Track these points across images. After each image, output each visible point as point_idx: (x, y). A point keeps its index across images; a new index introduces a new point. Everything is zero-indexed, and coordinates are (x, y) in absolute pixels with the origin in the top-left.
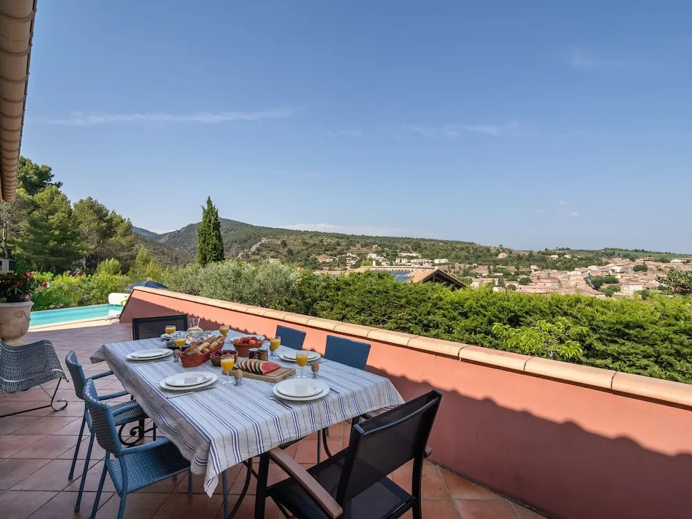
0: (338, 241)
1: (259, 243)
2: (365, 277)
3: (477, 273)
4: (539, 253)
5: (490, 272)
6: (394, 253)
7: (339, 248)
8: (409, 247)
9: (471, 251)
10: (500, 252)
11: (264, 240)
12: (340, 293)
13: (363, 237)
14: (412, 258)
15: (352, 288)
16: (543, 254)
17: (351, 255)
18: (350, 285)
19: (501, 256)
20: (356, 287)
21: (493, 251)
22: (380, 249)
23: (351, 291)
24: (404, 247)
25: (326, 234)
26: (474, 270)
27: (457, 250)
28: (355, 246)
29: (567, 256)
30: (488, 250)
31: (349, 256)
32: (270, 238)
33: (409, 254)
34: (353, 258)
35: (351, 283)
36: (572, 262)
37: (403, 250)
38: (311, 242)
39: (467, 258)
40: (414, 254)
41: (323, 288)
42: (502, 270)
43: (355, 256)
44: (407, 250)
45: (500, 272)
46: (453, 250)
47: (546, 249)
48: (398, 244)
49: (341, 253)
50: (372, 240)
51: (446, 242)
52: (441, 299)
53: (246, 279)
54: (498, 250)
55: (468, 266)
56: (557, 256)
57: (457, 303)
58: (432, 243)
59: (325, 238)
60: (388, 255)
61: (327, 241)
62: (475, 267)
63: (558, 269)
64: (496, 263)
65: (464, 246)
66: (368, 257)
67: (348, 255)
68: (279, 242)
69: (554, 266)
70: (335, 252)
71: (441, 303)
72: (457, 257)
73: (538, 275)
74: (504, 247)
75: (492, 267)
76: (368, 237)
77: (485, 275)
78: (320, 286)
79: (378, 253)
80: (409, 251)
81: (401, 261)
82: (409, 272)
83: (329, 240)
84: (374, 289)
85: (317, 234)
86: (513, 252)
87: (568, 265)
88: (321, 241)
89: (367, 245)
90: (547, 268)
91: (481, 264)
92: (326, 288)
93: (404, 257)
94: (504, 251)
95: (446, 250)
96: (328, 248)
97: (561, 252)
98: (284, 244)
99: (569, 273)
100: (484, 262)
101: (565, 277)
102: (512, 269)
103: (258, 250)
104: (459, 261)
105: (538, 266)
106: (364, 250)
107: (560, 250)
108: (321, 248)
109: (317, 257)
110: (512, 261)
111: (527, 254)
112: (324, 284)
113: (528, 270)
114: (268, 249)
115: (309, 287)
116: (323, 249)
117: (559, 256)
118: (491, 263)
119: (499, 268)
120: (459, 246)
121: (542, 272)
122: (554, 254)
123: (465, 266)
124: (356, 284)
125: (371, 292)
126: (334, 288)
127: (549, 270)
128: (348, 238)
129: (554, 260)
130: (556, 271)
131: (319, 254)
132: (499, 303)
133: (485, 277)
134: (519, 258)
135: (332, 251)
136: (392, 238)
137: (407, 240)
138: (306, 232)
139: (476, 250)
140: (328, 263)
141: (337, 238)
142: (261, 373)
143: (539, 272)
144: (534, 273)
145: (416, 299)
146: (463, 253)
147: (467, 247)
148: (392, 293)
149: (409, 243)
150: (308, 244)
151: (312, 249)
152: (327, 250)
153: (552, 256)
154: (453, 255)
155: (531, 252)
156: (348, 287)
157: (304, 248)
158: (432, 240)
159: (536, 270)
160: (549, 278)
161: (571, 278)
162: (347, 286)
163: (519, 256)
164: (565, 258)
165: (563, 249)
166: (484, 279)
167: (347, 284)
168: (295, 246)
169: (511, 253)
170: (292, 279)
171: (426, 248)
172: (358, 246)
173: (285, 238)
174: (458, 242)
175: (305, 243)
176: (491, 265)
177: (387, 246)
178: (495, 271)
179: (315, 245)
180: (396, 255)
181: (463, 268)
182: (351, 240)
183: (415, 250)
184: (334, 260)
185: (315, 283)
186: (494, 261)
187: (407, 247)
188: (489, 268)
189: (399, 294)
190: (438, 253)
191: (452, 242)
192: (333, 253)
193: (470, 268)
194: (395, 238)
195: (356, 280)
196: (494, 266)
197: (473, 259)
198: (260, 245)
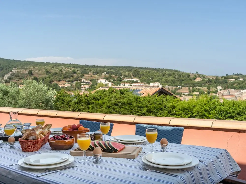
0: (74, 70)
1: (10, 73)
2: (110, 93)
3: (181, 93)
4: (222, 77)
5: (190, 92)
6: (119, 79)
7: (75, 76)
8: (131, 74)
9: (177, 76)
10: (196, 77)
11: (14, 71)
12: (90, 106)
13: (94, 66)
14: (133, 82)
15: (100, 102)
16: (225, 78)
17: (85, 81)
18: (98, 100)
19: (198, 80)
20: (104, 101)
21: (192, 76)
22: (108, 76)
23: (99, 104)
24: (127, 74)
25: (64, 65)
26: (179, 90)
27: (166, 76)
28: (88, 74)
29: (240, 79)
30: (189, 75)
31: (84, 82)
32: (19, 69)
33: (131, 79)
34: (87, 84)
35: (99, 98)
36: (244, 83)
37: (125, 76)
38: (53, 71)
39: (174, 82)
40: (135, 80)
41: (75, 103)
42: (198, 90)
43: (88, 81)
44: (129, 76)
45: (197, 92)
46: (164, 76)
47: (227, 75)
48: (122, 72)
49: (76, 80)
50: (101, 69)
51: (158, 70)
52: (174, 107)
53: (13, 97)
54: (195, 76)
55: (174, 88)
56: (234, 79)
57: (187, 109)
58: (148, 71)
59: (64, 68)
60: (114, 80)
61: (65, 70)
62: (179, 89)
63: (235, 88)
64: (194, 85)
65: (172, 73)
66: (99, 82)
67: (82, 81)
68: (27, 72)
69: (232, 86)
70: (72, 79)
71: (174, 110)
72: (166, 81)
73: (222, 93)
74: (199, 73)
75: (191, 88)
76: (98, 67)
77: (187, 94)
78: (73, 102)
79: (107, 79)
80: (130, 77)
81: (124, 85)
82: (139, 90)
83: (67, 70)
84: (119, 102)
85: (56, 65)
86: (205, 77)
87: (241, 85)
88: (61, 70)
89: (97, 73)
90: (228, 88)
91: (184, 86)
92: (78, 103)
93: (127, 82)
94: (199, 76)
95: (158, 76)
96: (66, 76)
97: (236, 76)
98: (31, 73)
99: (242, 91)
100: (186, 84)
101: (239, 94)
102: (205, 89)
103: (10, 79)
104: (169, 84)
105: (222, 87)
106: (95, 77)
107: (236, 75)
108: (61, 76)
109: (57, 83)
110: (205, 84)
111: (214, 78)
112: (75, 100)
113: (216, 90)
114: (18, 77)
115: (63, 103)
116: (63, 76)
117: (236, 80)
118: (191, 85)
119: (196, 89)
120: (167, 73)
121: (225, 91)
122: (232, 78)
123: (172, 88)
124: (103, 99)
125: (116, 105)
126: (85, 102)
127: (229, 89)
128: (82, 68)
129: (232, 82)
130: (234, 90)
131: (59, 81)
132: (218, 108)
133: (186, 96)
134: (210, 81)
135: (69, 78)
136: (117, 67)
137: (129, 69)
138: (48, 64)
139: (180, 76)
140: (66, 88)
141: (74, 67)
142: (116, 151)
143: (223, 91)
144: (219, 92)
145: (155, 108)
146: (171, 78)
147: (174, 74)
148: (135, 104)
149: (130, 71)
150: (50, 73)
151: (53, 77)
152: (65, 77)
153: (231, 79)
154: (164, 80)
155: (217, 76)
156: (97, 102)
157: (47, 76)
158: (147, 69)
159: (221, 90)
160: (229, 95)
161: (243, 95)
162: (96, 100)
163: (209, 79)
164: (239, 81)
165: (238, 75)
166: (186, 97)
167: (95, 99)
168: (40, 74)
169: (204, 77)
170: (50, 96)
171: (143, 75)
172: (91, 73)
173: (31, 68)
174: (167, 70)
175: (48, 72)
176: (191, 86)
177: (113, 73)
178: (193, 91)
179: (56, 73)
180: (121, 81)
181: (171, 89)
182: (85, 69)
183: (135, 76)
184: (72, 85)
185: (68, 99)
186: (193, 84)
187: (129, 74)
188: (189, 89)
189: (141, 105)
190: (152, 78)
191: (163, 70)
192: (70, 80)
193: (176, 89)
194: (120, 67)
195: (103, 96)
196: (193, 87)
197: (178, 82)
198: (11, 74)
